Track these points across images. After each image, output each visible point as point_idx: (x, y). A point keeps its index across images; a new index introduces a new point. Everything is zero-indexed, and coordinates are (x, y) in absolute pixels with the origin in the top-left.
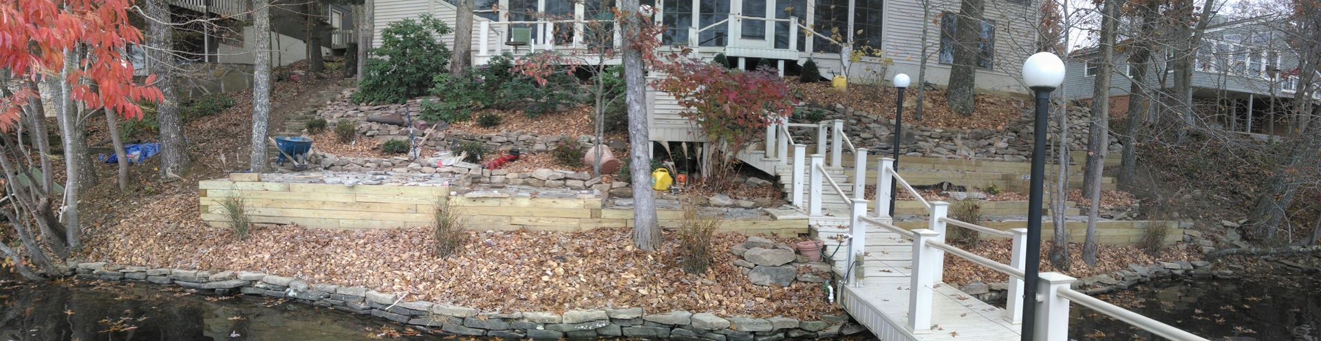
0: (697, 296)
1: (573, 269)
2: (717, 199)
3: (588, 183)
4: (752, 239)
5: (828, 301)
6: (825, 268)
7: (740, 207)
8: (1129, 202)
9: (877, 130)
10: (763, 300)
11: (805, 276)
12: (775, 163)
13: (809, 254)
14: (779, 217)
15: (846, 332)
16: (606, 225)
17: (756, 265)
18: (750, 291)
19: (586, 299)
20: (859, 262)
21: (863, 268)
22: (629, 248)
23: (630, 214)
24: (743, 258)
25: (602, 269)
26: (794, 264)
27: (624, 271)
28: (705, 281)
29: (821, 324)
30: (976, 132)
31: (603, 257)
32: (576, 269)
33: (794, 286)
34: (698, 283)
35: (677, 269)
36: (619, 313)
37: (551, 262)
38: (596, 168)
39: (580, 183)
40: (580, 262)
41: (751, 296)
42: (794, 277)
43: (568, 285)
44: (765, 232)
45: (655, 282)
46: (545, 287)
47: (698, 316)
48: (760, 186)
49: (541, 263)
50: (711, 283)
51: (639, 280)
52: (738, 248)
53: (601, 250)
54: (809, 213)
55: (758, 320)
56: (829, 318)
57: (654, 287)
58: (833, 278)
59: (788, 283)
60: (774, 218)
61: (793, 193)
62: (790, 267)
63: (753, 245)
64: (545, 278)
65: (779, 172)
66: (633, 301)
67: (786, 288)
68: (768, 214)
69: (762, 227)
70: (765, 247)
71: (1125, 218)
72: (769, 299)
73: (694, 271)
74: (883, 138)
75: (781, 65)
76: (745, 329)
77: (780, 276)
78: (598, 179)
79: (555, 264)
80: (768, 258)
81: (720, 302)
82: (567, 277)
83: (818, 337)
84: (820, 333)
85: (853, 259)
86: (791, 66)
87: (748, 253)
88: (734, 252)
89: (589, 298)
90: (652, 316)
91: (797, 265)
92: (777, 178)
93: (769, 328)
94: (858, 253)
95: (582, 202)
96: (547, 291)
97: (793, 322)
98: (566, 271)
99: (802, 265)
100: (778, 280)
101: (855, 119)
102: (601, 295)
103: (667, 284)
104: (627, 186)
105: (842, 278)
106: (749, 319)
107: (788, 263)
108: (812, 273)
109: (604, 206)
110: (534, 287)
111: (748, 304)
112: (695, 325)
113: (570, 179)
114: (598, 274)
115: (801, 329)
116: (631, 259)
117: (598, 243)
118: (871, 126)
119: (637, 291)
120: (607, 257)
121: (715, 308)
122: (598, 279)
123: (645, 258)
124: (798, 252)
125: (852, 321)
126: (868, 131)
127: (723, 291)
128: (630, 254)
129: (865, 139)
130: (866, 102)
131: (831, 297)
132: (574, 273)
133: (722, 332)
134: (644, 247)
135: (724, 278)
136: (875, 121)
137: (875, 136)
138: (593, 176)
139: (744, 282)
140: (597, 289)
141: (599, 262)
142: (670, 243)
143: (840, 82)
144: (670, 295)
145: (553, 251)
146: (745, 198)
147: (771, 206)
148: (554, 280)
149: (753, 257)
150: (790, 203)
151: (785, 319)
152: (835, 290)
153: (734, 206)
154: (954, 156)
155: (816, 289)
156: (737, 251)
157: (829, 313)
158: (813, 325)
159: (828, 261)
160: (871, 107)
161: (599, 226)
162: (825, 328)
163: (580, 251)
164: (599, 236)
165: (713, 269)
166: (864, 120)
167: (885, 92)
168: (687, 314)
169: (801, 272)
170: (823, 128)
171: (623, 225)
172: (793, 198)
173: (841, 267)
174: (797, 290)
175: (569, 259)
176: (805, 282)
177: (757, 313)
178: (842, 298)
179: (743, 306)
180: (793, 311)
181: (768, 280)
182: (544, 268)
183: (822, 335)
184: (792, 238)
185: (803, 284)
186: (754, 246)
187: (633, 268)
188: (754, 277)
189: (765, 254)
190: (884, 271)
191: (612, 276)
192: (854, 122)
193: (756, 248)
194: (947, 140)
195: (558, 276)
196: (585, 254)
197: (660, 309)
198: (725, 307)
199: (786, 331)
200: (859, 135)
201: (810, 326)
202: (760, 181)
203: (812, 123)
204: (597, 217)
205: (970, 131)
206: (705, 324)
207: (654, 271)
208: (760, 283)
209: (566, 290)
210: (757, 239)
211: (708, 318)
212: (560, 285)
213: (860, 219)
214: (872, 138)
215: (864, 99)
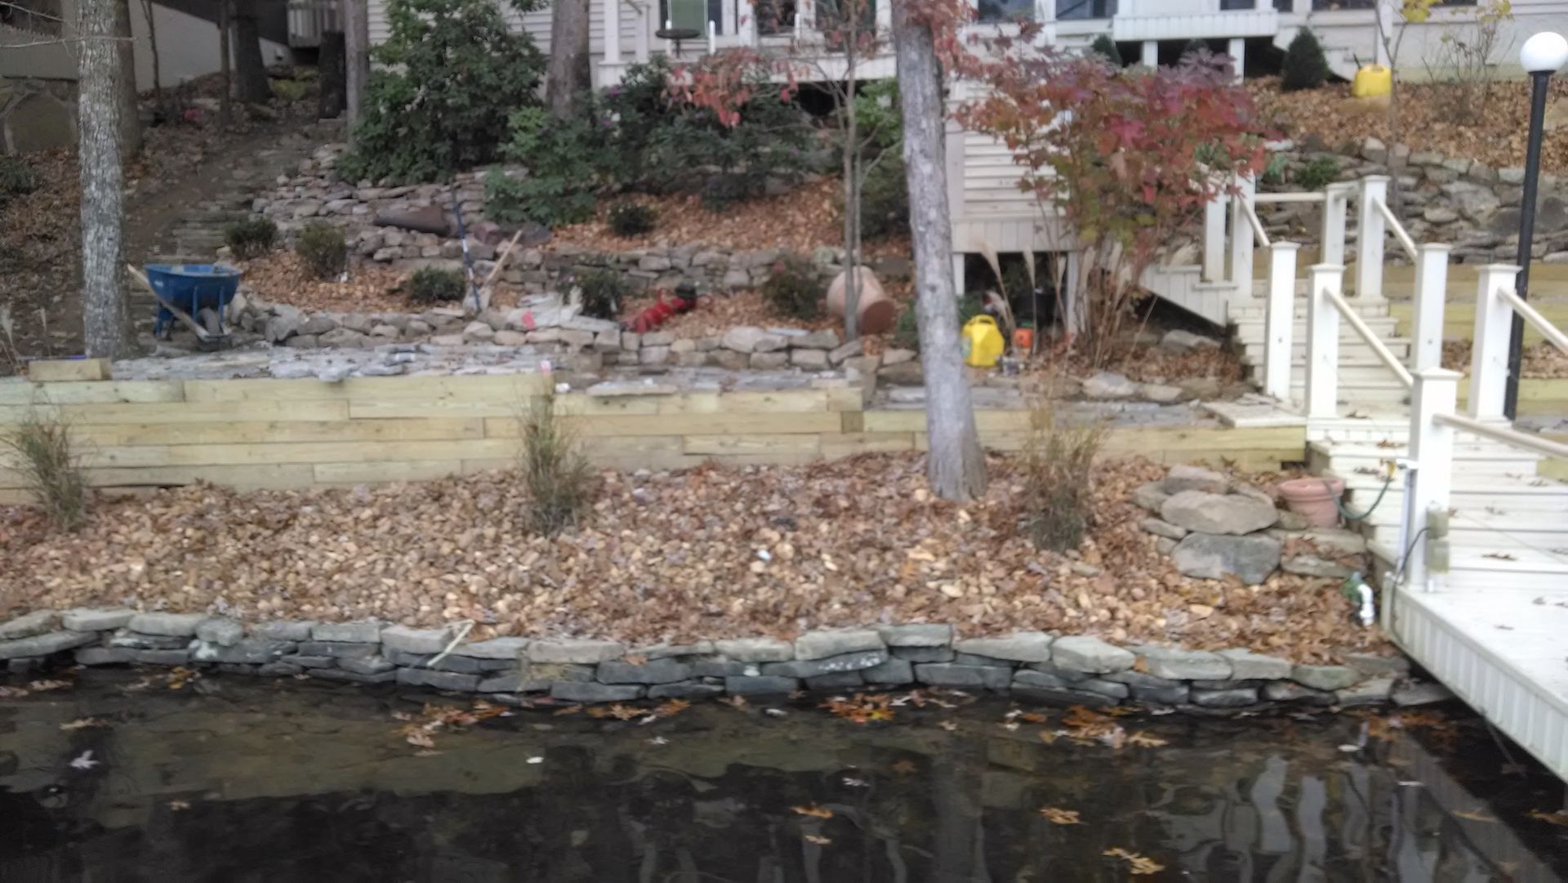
0: (1061, 600)
1: (811, 545)
2: (1100, 383)
3: (835, 357)
4: (1179, 471)
5: (1359, 621)
6: (1350, 543)
7: (1148, 400)
9: (1466, 197)
10: (1206, 611)
11: (1301, 560)
12: (1224, 295)
13: (1308, 509)
14: (1240, 422)
15: (1402, 698)
16: (873, 446)
17: (1189, 532)
18: (1176, 590)
19: (837, 606)
20: (1434, 530)
21: (1445, 545)
22: (920, 495)
23: (919, 422)
24: (1156, 515)
25: (866, 544)
26: (1275, 532)
27: (913, 544)
28: (1079, 566)
29: (1345, 673)
31: (868, 516)
32: (818, 544)
33: (1274, 584)
34: (1064, 570)
35: (1019, 541)
36: (906, 634)
37: (767, 532)
38: (851, 323)
39: (818, 357)
40: (824, 527)
41: (1180, 601)
42: (1274, 562)
43: (802, 579)
44: (1209, 458)
45: (975, 570)
46: (757, 586)
47: (1067, 643)
48: (1194, 351)
49: (747, 535)
50: (1090, 570)
51: (941, 565)
52: (1147, 493)
53: (865, 501)
54: (1306, 412)
55: (1198, 654)
56: (1364, 661)
57: (973, 581)
58: (1372, 566)
59: (1259, 577)
60: (1226, 424)
61: (1265, 365)
62: (1264, 539)
63: (1182, 485)
64: (757, 567)
65: (1236, 314)
66: (932, 608)
67: (1255, 589)
68: (1211, 415)
69: (1200, 446)
70: (1208, 490)
72: (1219, 608)
73: (1052, 544)
74: (1480, 218)
75: (1237, 51)
76: (1169, 673)
77: (1244, 560)
78: (854, 346)
79: (775, 536)
80: (1216, 515)
81: (1113, 611)
82: (800, 562)
83: (1337, 703)
84: (1343, 695)
85: (1419, 523)
86: (1259, 50)
87: (1172, 503)
88: (1141, 501)
89: (845, 604)
90: (971, 642)
91: (1281, 534)
92: (1231, 329)
93: (1223, 671)
94: (1433, 508)
95: (821, 397)
96: (763, 593)
97: (1276, 665)
98: (798, 550)
99: (1293, 536)
100: (1240, 568)
101: (1413, 175)
102: (868, 598)
103: (1000, 572)
104: (914, 359)
105: (1391, 567)
106: (1177, 651)
107: (1260, 531)
108: (1319, 555)
109: (868, 405)
110: (736, 587)
111: (1173, 620)
112: (1060, 662)
113: (800, 347)
114: (862, 553)
115: (1298, 683)
116: (924, 520)
117: (859, 487)
118: (1453, 188)
119: (939, 590)
120: (879, 516)
121: (1103, 626)
122: (861, 565)
123: (952, 517)
124: (1282, 504)
125: (1419, 674)
126: (1444, 202)
127: (1118, 588)
128: (922, 508)
129: (1438, 224)
130: (1438, 127)
131: (1367, 613)
132: (813, 552)
133: (1118, 677)
134: (949, 494)
135: (1117, 560)
136: (1462, 177)
137: (1462, 216)
138: (844, 339)
139: (1163, 570)
140: (861, 585)
141: (861, 527)
142: (1005, 484)
143: (1373, 83)
144: (1009, 597)
145: (771, 507)
146: (1159, 380)
147: (1217, 396)
148: (774, 569)
149: (1182, 514)
150: (1259, 390)
151: (1257, 657)
152: (1377, 596)
153: (1139, 398)
155: (1329, 594)
156: (1147, 499)
157: (1363, 650)
158: (1326, 674)
159: (1359, 526)
160: (1451, 138)
161: (860, 449)
162: (1355, 685)
163: (824, 506)
164: (860, 471)
165: (1096, 539)
166: (1433, 174)
167: (1489, 95)
168: (1042, 638)
169: (1292, 552)
170: (1337, 200)
171: (907, 445)
172: (1265, 377)
173: (1389, 541)
174: (1282, 593)
175: (802, 523)
176: (1302, 576)
177: (1193, 639)
178: (1394, 617)
179: (1162, 622)
180: (1275, 640)
181: (1216, 566)
182: (754, 546)
183: (1350, 700)
184: (1265, 473)
185: (1297, 581)
186: (1183, 489)
187: (929, 541)
188: (1185, 559)
189: (1208, 505)
190: (1494, 556)
191: (889, 556)
192: (1410, 181)
193: (1189, 493)
195: (783, 561)
196: (833, 510)
197: (989, 628)
198: (1122, 623)
199: (1261, 685)
200: (1420, 216)
201: (1318, 675)
202: (1193, 340)
203: (1310, 190)
204: (854, 430)
206: (1081, 659)
207: (973, 546)
208: (1200, 573)
209: (799, 591)
210: (1192, 472)
211: (1088, 648)
212: (787, 580)
213: (1440, 422)
214: (1456, 220)
215: (1435, 120)
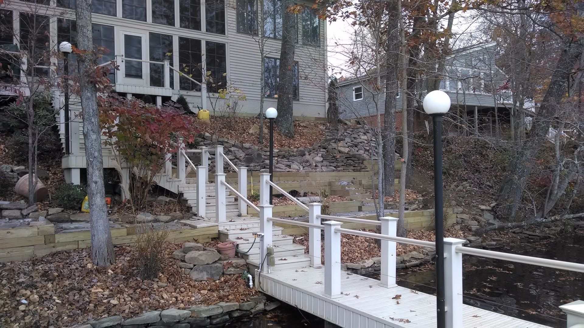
0: (157, 297)
1: (46, 294)
2: (141, 216)
3: (25, 212)
4: (188, 245)
5: (249, 286)
6: (241, 262)
7: (159, 221)
8: (415, 197)
10: (205, 292)
11: (229, 269)
12: (177, 183)
13: (228, 252)
14: (198, 226)
15: (268, 308)
16: (59, 249)
17: (195, 265)
18: (194, 286)
19: (66, 318)
20: (270, 253)
21: (273, 258)
22: (89, 266)
24: (183, 261)
25: (72, 289)
26: (219, 262)
27: (92, 286)
28: (160, 284)
29: (251, 303)
30: (301, 150)
31: (69, 278)
32: (50, 293)
33: (222, 279)
34: (155, 286)
35: (135, 278)
36: (103, 323)
37: (24, 292)
38: (31, 197)
39: (17, 213)
40: (50, 285)
41: (197, 290)
42: (222, 271)
43: (46, 309)
44: (189, 239)
45: (121, 292)
46: (24, 316)
47: (165, 312)
48: (169, 203)
49: (14, 294)
50: (165, 285)
51: (107, 292)
52: (178, 253)
53: (66, 271)
54: (217, 221)
55: (211, 307)
56: (255, 298)
57: (121, 296)
58: (249, 267)
59: (218, 277)
60: (194, 227)
61: (197, 206)
62: (217, 264)
63: (190, 249)
64: (22, 308)
65: (181, 189)
66: (108, 311)
67: (217, 281)
68: (185, 225)
69: (186, 235)
70: (198, 250)
71: (417, 209)
72: (209, 290)
73: (148, 278)
74: (241, 158)
76: (204, 315)
77: (213, 272)
78: (34, 207)
79: (28, 292)
80: (203, 258)
81: (176, 298)
82: (43, 302)
83: (252, 314)
84: (253, 311)
85: (265, 253)
87: (188, 256)
88: (176, 257)
89: (69, 316)
90: (129, 320)
91: (222, 262)
92: (181, 194)
93: (220, 311)
94: (268, 247)
96: (28, 319)
97: (233, 305)
98: (41, 297)
99: (225, 262)
100: (212, 275)
102: (79, 312)
103: (131, 291)
104: (62, 211)
105: (258, 267)
106: (203, 307)
107: (215, 262)
108: (234, 267)
109: (56, 232)
110: (12, 319)
111: (197, 297)
112: (165, 320)
113: (7, 209)
114: (71, 293)
115: (240, 310)
116: (94, 276)
117: (61, 266)
118: (232, 149)
119: (109, 302)
120: (73, 277)
121: (174, 304)
122: (71, 298)
123: (106, 273)
124: (219, 251)
125: (270, 299)
126: (230, 153)
127: (175, 289)
128: (91, 271)
130: (224, 130)
131: (251, 283)
132: (48, 297)
133: (186, 321)
134: (101, 264)
135: (173, 279)
136: (233, 146)
138: (29, 204)
139: (188, 280)
140: (74, 307)
141: (67, 283)
142: (123, 257)
143: (204, 114)
144: (137, 300)
145: (21, 280)
146: (162, 214)
147: (183, 218)
148: (31, 307)
149: (192, 259)
150: (195, 215)
151: (228, 304)
152: (253, 278)
153: (156, 221)
154: (290, 170)
155: (239, 279)
156: (178, 255)
157: (253, 295)
158: (248, 305)
159: (244, 256)
160: (228, 134)
161: (54, 250)
162: (255, 307)
163: (45, 275)
164: (57, 259)
165: (163, 273)
168: (157, 313)
169: (226, 267)
170: (205, 152)
171: (75, 247)
172: (198, 210)
173: (255, 258)
174: (226, 282)
175: (39, 285)
176: (229, 275)
177: (206, 301)
178: (260, 283)
179: (193, 299)
180: (230, 297)
181: (204, 276)
182: (18, 299)
183: (255, 312)
185: (229, 277)
186: (190, 251)
187: (99, 284)
188: (195, 275)
189: (201, 255)
191: (83, 293)
193: (193, 252)
194: (282, 158)
195: (34, 303)
196: (51, 277)
197: (134, 314)
198: (180, 301)
199: (230, 313)
201: (246, 306)
202: (168, 199)
203: (191, 149)
204: (51, 243)
205: (296, 149)
206: (174, 317)
207: (117, 283)
208: (200, 279)
209: (46, 315)
210: (193, 244)
211: (173, 312)
212: (39, 311)
213: (269, 220)
214: (234, 159)
215: (223, 128)
